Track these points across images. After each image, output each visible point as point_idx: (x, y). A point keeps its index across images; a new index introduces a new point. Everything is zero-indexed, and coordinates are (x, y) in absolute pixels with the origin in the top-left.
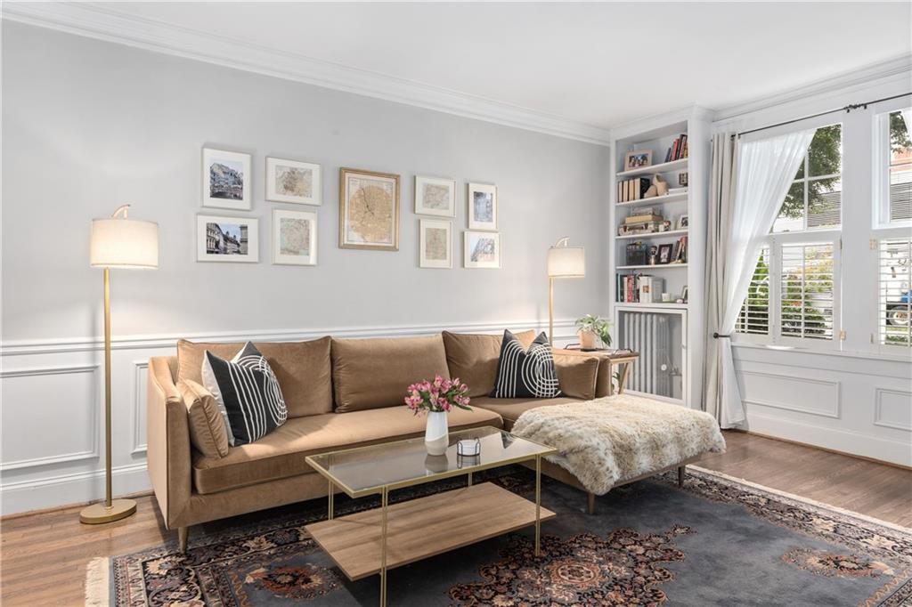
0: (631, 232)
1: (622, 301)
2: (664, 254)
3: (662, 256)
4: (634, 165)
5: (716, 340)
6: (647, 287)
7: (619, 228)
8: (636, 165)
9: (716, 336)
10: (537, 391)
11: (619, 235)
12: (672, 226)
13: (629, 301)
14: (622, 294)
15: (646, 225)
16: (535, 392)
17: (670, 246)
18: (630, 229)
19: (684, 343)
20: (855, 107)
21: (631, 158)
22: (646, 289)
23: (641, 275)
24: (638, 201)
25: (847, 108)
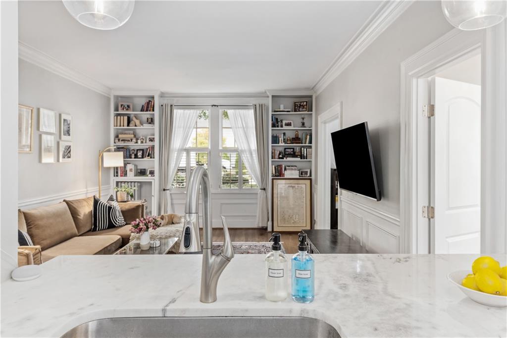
0: (123, 142)
1: (117, 176)
2: (140, 154)
3: (139, 154)
4: (123, 109)
5: (164, 192)
6: (132, 169)
7: (115, 140)
8: (125, 110)
9: (164, 190)
10: (117, 223)
11: (115, 143)
12: (144, 142)
13: (121, 176)
14: (117, 173)
15: (132, 140)
16: (116, 224)
17: (143, 150)
18: (122, 141)
19: (153, 194)
20: (215, 106)
21: (122, 105)
22: (131, 170)
23: (128, 163)
24: (126, 127)
25: (212, 106)
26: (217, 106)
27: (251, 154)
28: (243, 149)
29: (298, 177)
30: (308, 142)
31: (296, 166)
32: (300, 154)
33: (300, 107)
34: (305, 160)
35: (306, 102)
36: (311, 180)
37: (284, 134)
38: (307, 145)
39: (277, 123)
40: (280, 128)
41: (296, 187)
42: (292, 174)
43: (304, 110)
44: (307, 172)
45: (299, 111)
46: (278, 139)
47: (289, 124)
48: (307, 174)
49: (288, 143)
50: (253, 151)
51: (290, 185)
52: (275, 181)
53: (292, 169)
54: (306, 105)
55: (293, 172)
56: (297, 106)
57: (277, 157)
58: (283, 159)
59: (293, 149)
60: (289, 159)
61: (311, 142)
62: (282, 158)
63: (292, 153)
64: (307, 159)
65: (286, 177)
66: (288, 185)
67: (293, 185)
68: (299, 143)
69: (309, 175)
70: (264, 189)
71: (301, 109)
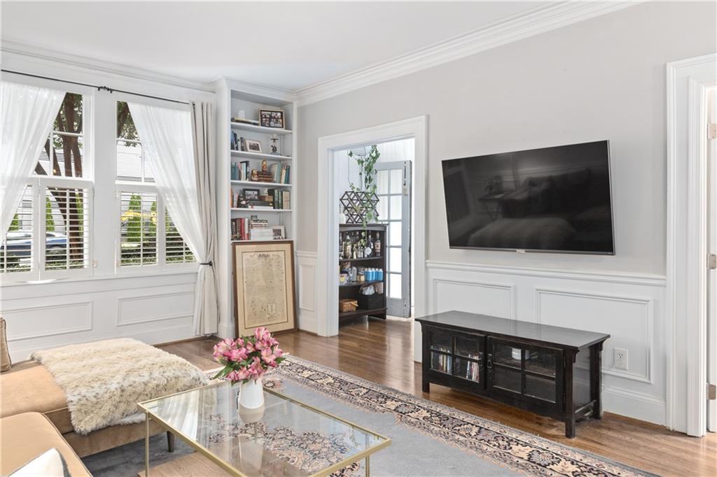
25: (99, 88)
26: (111, 91)
27: (185, 198)
28: (168, 186)
29: (271, 239)
30: (283, 180)
31: (267, 221)
32: (272, 200)
33: (270, 121)
34: (281, 210)
35: (281, 113)
36: (291, 242)
37: (247, 163)
38: (283, 184)
39: (236, 143)
40: (240, 152)
41: (271, 257)
42: (263, 235)
43: (278, 125)
44: (280, 230)
45: (270, 126)
46: (237, 172)
47: (255, 147)
48: (280, 235)
49: (252, 180)
50: (187, 192)
51: (261, 253)
52: (237, 247)
53: (261, 226)
54: (282, 118)
55: (264, 230)
56: (265, 117)
57: (235, 204)
58: (247, 207)
59: (258, 191)
60: (256, 208)
61: (287, 181)
62: (245, 206)
63: (256, 198)
64: (282, 208)
65: (252, 239)
66: (258, 254)
67: (266, 253)
68: (270, 181)
69: (283, 235)
70: (210, 264)
71: (272, 124)
